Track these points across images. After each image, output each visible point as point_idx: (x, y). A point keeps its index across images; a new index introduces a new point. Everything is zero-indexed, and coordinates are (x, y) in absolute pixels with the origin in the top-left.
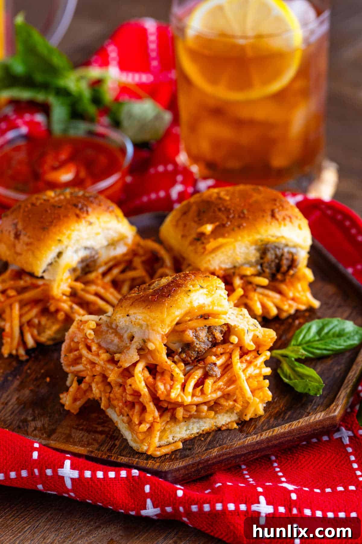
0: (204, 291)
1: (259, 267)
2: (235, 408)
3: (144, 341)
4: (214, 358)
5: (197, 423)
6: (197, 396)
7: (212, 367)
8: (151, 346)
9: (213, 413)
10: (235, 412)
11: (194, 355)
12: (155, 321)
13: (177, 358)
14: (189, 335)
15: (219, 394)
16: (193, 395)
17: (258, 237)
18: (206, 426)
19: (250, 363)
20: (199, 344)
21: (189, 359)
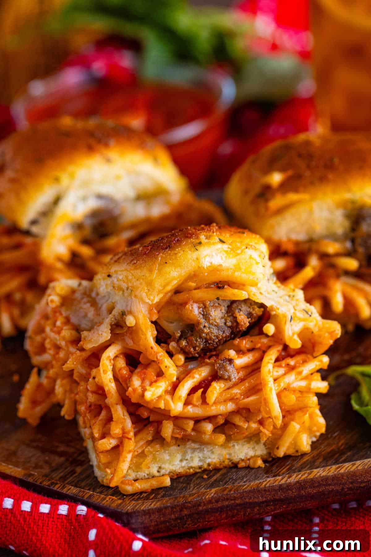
0: (225, 247)
1: (348, 245)
2: (261, 434)
3: (123, 314)
4: (232, 353)
5: (198, 451)
6: (194, 406)
7: (224, 364)
8: (130, 321)
9: (222, 438)
10: (262, 442)
11: (200, 344)
12: (138, 282)
13: (173, 347)
14: (191, 311)
15: (230, 407)
16: (187, 403)
17: (347, 196)
18: (214, 458)
19: (291, 368)
20: (209, 328)
21: (192, 349)
